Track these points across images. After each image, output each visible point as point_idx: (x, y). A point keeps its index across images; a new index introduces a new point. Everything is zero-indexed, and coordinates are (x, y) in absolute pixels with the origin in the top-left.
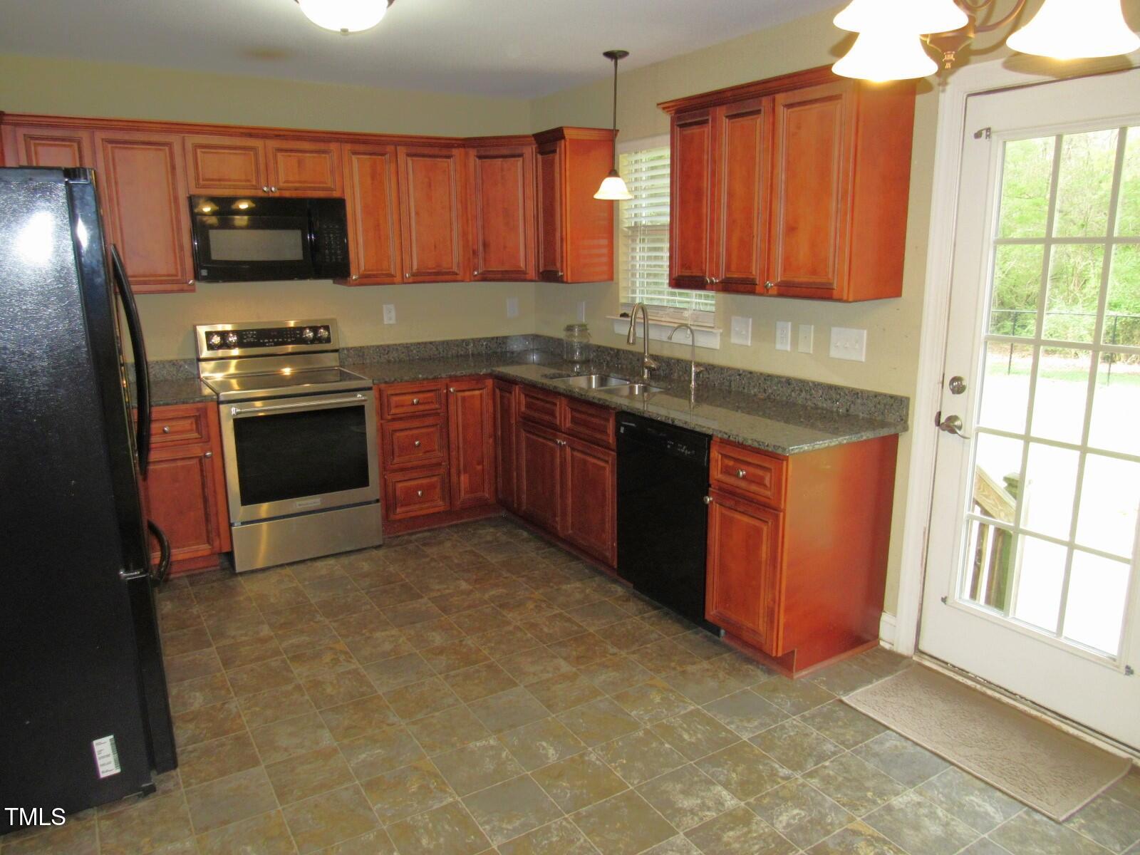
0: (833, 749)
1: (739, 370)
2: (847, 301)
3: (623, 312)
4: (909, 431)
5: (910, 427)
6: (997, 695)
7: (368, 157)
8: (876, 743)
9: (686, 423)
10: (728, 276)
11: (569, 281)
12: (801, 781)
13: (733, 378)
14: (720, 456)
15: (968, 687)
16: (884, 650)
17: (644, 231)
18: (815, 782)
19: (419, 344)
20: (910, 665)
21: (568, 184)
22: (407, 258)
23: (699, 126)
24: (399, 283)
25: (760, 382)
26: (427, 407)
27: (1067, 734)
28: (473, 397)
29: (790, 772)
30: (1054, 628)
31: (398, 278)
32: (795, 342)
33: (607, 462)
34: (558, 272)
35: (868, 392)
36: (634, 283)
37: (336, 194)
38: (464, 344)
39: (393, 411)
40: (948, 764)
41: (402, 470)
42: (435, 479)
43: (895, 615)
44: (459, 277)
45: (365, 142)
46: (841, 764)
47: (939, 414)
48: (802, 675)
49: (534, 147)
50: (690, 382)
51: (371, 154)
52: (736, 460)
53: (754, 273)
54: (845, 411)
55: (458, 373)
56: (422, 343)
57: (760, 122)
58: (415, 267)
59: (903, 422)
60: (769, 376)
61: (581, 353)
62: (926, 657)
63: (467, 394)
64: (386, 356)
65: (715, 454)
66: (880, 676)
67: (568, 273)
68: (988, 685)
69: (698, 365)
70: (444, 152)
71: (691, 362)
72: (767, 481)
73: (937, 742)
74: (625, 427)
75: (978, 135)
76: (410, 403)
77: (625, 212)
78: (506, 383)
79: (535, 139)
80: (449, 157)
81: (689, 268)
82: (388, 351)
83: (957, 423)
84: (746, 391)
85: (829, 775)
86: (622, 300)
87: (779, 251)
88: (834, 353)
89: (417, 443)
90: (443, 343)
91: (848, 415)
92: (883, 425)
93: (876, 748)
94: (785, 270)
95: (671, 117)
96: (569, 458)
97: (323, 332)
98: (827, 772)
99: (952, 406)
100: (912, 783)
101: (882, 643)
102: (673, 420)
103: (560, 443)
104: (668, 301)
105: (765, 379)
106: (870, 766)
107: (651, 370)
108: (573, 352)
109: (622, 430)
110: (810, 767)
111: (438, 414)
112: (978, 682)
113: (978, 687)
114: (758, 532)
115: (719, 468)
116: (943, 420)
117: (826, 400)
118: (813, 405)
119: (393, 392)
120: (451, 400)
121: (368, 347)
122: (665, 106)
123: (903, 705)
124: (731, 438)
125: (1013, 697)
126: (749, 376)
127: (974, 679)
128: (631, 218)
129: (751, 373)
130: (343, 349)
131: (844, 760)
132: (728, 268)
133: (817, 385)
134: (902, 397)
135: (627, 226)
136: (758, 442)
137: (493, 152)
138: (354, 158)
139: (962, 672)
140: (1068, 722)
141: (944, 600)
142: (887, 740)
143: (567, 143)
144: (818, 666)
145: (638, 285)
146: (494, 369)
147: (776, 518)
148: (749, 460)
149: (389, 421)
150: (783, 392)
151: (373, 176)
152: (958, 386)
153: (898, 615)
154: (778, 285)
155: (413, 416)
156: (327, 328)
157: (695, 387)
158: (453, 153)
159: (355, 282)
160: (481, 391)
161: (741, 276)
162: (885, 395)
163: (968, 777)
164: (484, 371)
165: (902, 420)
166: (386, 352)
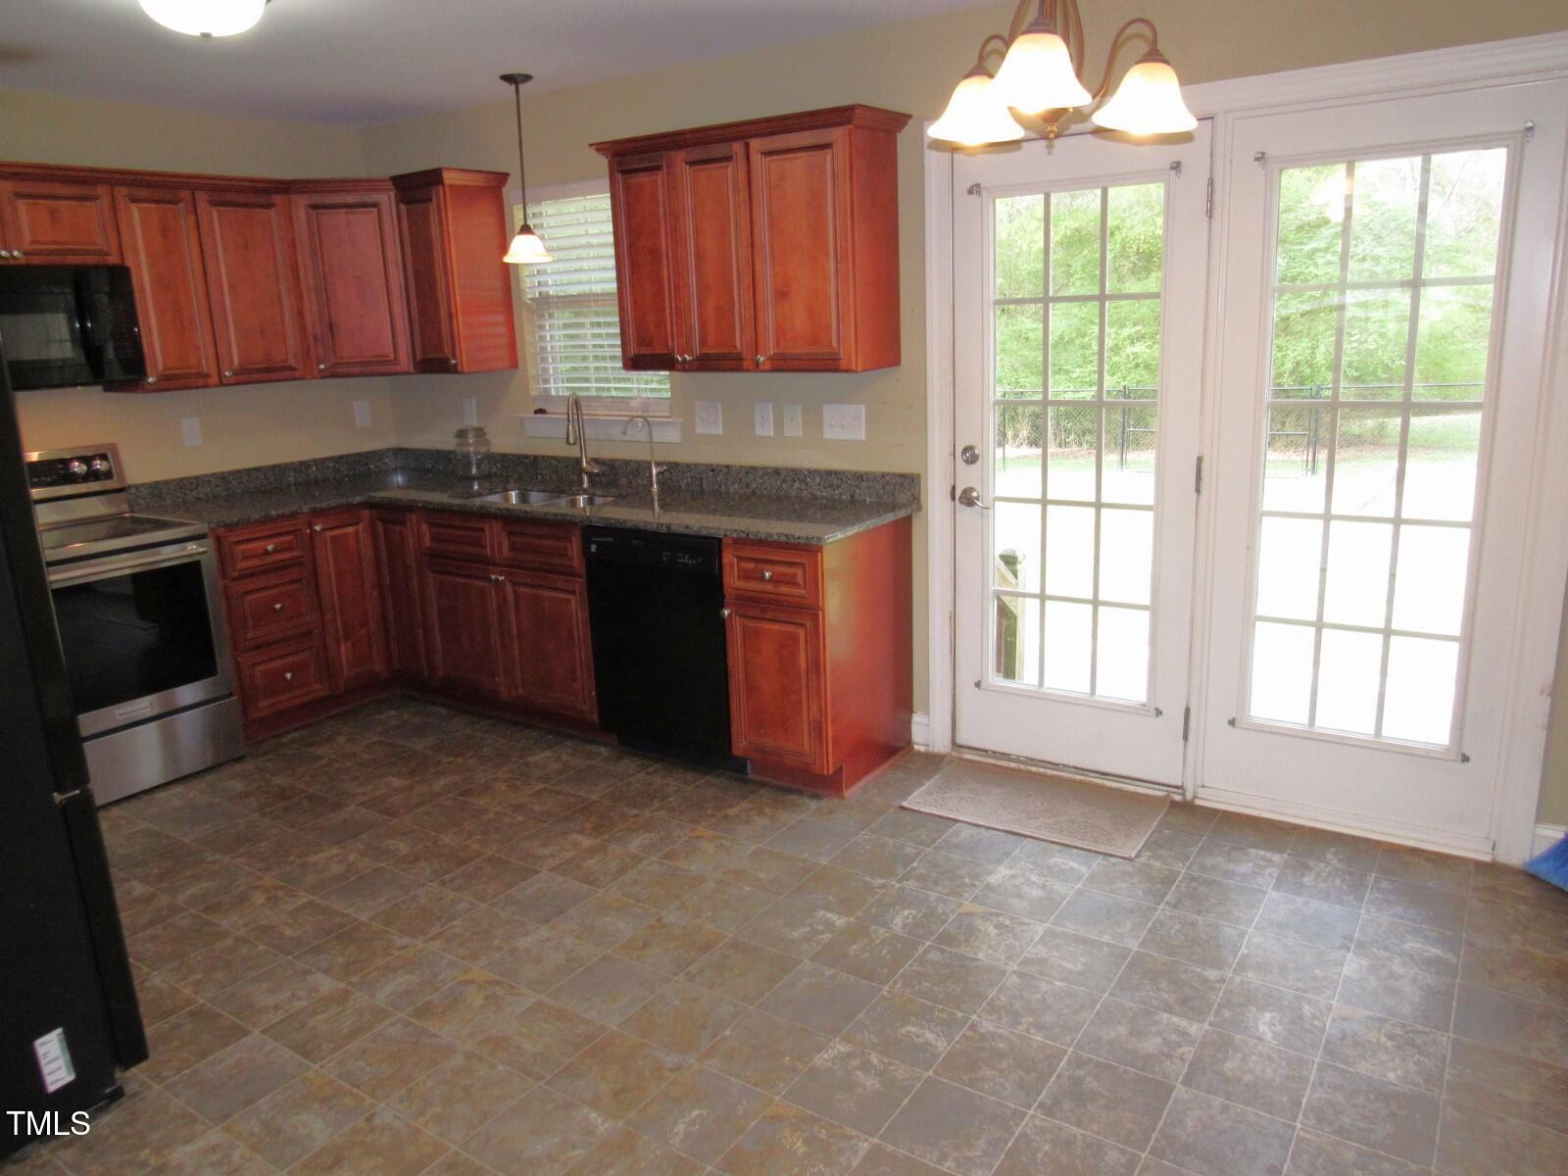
0: (914, 851)
1: (711, 465)
2: (856, 372)
3: (537, 407)
4: (924, 510)
5: (924, 506)
6: (1042, 770)
7: (153, 206)
8: (952, 837)
9: (687, 527)
10: (704, 351)
11: (466, 371)
12: (897, 886)
13: (704, 476)
14: (735, 559)
15: (1012, 769)
16: (919, 753)
17: (556, 302)
18: (911, 884)
19: (239, 471)
20: (952, 761)
21: (452, 242)
22: (222, 349)
23: (649, 173)
24: (216, 386)
25: (741, 475)
26: (286, 555)
27: (1111, 788)
28: (346, 535)
29: (884, 881)
30: (1088, 690)
31: (214, 379)
32: (779, 425)
33: (573, 592)
34: (449, 359)
35: (874, 473)
36: (545, 370)
37: (113, 259)
38: (303, 467)
39: (241, 565)
40: (1023, 839)
41: (258, 647)
42: (305, 655)
43: (927, 713)
44: (298, 374)
45: (149, 185)
46: (928, 862)
47: (954, 488)
48: (853, 793)
49: (392, 194)
50: (652, 485)
51: (157, 202)
52: (757, 561)
53: (739, 347)
54: (849, 498)
55: (324, 505)
56: (245, 470)
57: (732, 171)
58: (236, 362)
59: (916, 501)
60: (752, 468)
61: (478, 467)
62: (965, 750)
63: (337, 532)
64: (194, 493)
65: (728, 557)
66: (928, 778)
67: (464, 359)
68: (1031, 763)
69: (658, 464)
70: (262, 200)
71: (649, 463)
72: (800, 580)
73: (1006, 822)
74: (599, 544)
75: (970, 192)
76: (262, 551)
77: (527, 280)
78: (393, 513)
79: (394, 184)
80: (269, 206)
81: (650, 344)
82: (198, 485)
83: (975, 494)
84: (723, 489)
85: (921, 874)
86: (533, 393)
87: (769, 320)
88: (829, 434)
89: (278, 606)
90: (274, 467)
91: (853, 501)
92: (893, 507)
93: (954, 840)
94: (778, 341)
95: (609, 162)
96: (510, 597)
97: (99, 465)
98: (918, 872)
99: (967, 477)
100: (999, 862)
101: (916, 747)
102: (669, 527)
103: (497, 580)
104: (598, 389)
105: (747, 473)
106: (956, 856)
107: (591, 475)
108: (469, 465)
109: (593, 548)
110: (901, 872)
111: (301, 564)
112: (1021, 762)
113: (1022, 766)
114: (794, 638)
115: (736, 573)
116: (958, 494)
117: (825, 487)
118: (810, 496)
119: (234, 539)
120: (317, 541)
121: (166, 482)
122: (601, 148)
123: (962, 798)
124: (750, 536)
125: (1056, 767)
126: (726, 470)
127: (1017, 760)
128: (534, 287)
129: (727, 467)
130: (130, 487)
131: (929, 858)
132: (703, 342)
133: (812, 473)
134: (912, 475)
135: (530, 296)
136: (786, 536)
137: (330, 199)
138: (135, 209)
139: (1004, 756)
140: (1110, 778)
141: (978, 685)
142: (961, 831)
143: (447, 190)
144: (865, 781)
145: (551, 372)
146: (372, 494)
147: (815, 618)
148: (777, 558)
149: (235, 579)
150: (771, 485)
151: (165, 231)
152: (971, 456)
153: (931, 712)
154: (770, 359)
155: (267, 570)
156: (104, 457)
157: (659, 491)
158: (274, 201)
159: (153, 387)
160: (356, 527)
161: (720, 351)
162: (894, 475)
163: (1044, 844)
164: (358, 499)
165: (915, 499)
166: (194, 486)
